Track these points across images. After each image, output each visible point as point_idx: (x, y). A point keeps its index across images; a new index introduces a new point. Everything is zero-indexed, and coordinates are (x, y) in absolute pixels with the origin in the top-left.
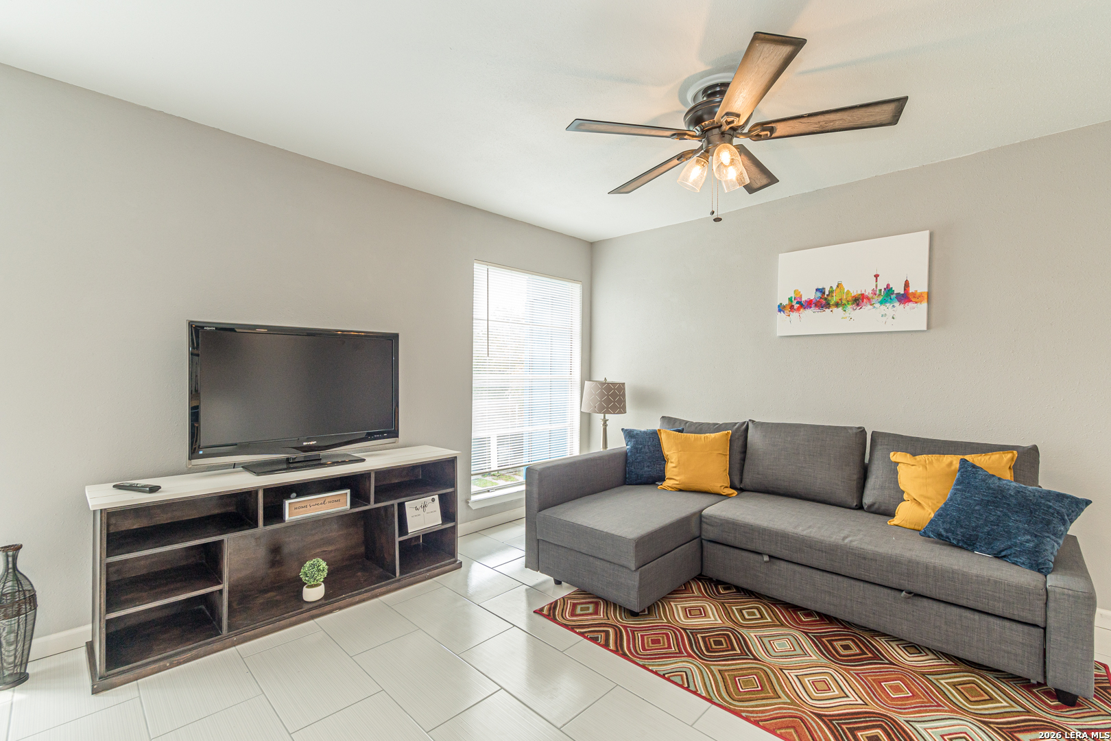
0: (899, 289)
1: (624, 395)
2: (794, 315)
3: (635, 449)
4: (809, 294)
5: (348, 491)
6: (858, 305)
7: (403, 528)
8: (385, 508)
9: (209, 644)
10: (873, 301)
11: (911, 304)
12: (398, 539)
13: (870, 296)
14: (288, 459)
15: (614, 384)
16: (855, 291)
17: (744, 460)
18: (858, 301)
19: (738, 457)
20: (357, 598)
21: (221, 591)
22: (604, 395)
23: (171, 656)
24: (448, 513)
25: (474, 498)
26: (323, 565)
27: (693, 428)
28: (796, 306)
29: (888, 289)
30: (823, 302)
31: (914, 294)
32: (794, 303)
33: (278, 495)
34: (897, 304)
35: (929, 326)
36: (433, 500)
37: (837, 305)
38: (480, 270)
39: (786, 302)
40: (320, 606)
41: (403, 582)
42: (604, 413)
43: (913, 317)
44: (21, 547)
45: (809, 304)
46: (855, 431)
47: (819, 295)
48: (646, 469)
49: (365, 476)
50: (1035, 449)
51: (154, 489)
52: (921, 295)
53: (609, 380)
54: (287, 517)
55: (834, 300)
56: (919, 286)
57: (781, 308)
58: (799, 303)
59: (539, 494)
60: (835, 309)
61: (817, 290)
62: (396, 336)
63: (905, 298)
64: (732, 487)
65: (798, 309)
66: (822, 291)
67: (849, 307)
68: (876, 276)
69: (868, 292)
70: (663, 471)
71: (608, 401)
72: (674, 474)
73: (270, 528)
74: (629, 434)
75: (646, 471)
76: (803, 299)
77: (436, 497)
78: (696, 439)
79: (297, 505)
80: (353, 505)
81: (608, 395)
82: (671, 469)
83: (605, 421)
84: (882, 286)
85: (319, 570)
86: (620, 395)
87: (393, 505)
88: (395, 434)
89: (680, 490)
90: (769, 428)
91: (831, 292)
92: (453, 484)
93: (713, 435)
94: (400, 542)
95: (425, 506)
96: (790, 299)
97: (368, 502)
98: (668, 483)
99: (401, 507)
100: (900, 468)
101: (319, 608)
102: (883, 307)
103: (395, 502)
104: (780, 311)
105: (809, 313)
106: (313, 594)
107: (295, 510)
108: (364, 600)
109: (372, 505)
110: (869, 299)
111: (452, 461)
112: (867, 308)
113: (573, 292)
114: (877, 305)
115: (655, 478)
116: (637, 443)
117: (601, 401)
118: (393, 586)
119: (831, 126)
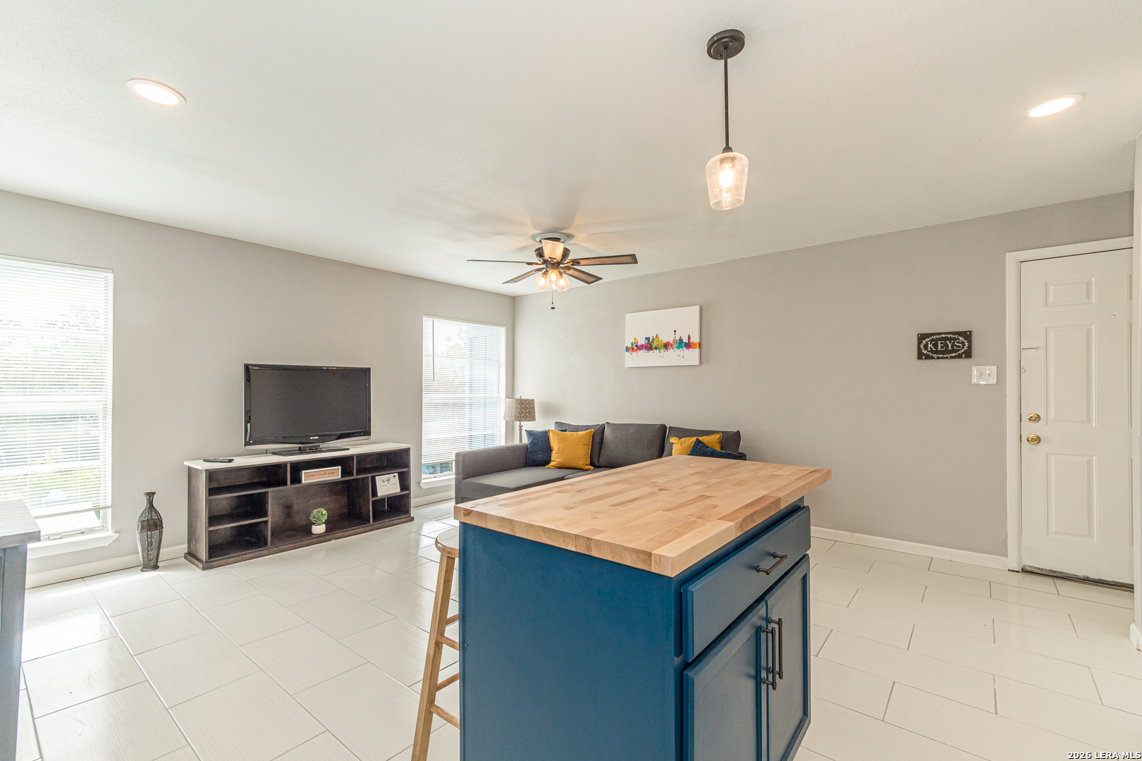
0: (686, 340)
1: (533, 408)
2: (634, 353)
3: (533, 443)
4: (642, 341)
5: (340, 467)
6: (666, 349)
7: (375, 493)
8: (363, 479)
9: (261, 551)
10: (674, 347)
11: (691, 349)
12: (371, 500)
13: (672, 343)
14: (300, 448)
15: (525, 400)
16: (665, 341)
17: (601, 448)
18: (667, 346)
19: (597, 446)
20: (346, 534)
21: (266, 522)
22: (518, 408)
23: (242, 555)
24: (405, 485)
25: (423, 481)
26: (325, 512)
27: (573, 429)
28: (635, 348)
29: (681, 339)
30: (649, 346)
31: (692, 343)
32: (634, 346)
33: (297, 468)
34: (685, 349)
35: (701, 363)
36: (394, 476)
37: (656, 348)
38: (427, 322)
39: (630, 346)
40: (323, 536)
41: (375, 526)
42: (520, 420)
43: (692, 356)
44: (154, 493)
45: (640, 348)
46: (658, 426)
47: (647, 341)
48: (539, 456)
49: (350, 458)
50: (738, 432)
51: (231, 461)
52: (696, 344)
53: (523, 398)
54: (303, 482)
55: (654, 345)
56: (695, 339)
57: (627, 349)
58: (637, 346)
59: (463, 469)
60: (655, 351)
61: (646, 338)
62: (369, 370)
63: (688, 345)
64: (591, 465)
65: (636, 350)
66: (648, 339)
67: (662, 350)
68: (675, 331)
69: (671, 341)
70: (550, 457)
71: (521, 412)
72: (556, 458)
73: (293, 486)
74: (530, 433)
75: (540, 456)
76: (639, 344)
77: (396, 474)
78: (570, 435)
79: (309, 475)
80: (342, 476)
81: (521, 408)
82: (554, 456)
83: (521, 427)
84: (678, 338)
85: (322, 515)
86: (529, 408)
87: (368, 477)
88: (368, 433)
89: (559, 468)
90: (617, 427)
91: (653, 340)
92: (407, 465)
93: (582, 432)
94: (373, 502)
95: (389, 480)
96: (632, 344)
97: (352, 475)
98: (552, 464)
99: (373, 479)
100: (674, 446)
101: (322, 538)
102: (678, 351)
103: (369, 475)
104: (627, 351)
105: (642, 353)
106: (319, 529)
107: (308, 477)
108: (350, 535)
109: (355, 477)
110: (671, 345)
111: (407, 451)
112: (671, 350)
113: (501, 333)
114: (675, 349)
115: (545, 462)
116: (534, 439)
117: (516, 412)
118: (368, 528)
119: (606, 262)
